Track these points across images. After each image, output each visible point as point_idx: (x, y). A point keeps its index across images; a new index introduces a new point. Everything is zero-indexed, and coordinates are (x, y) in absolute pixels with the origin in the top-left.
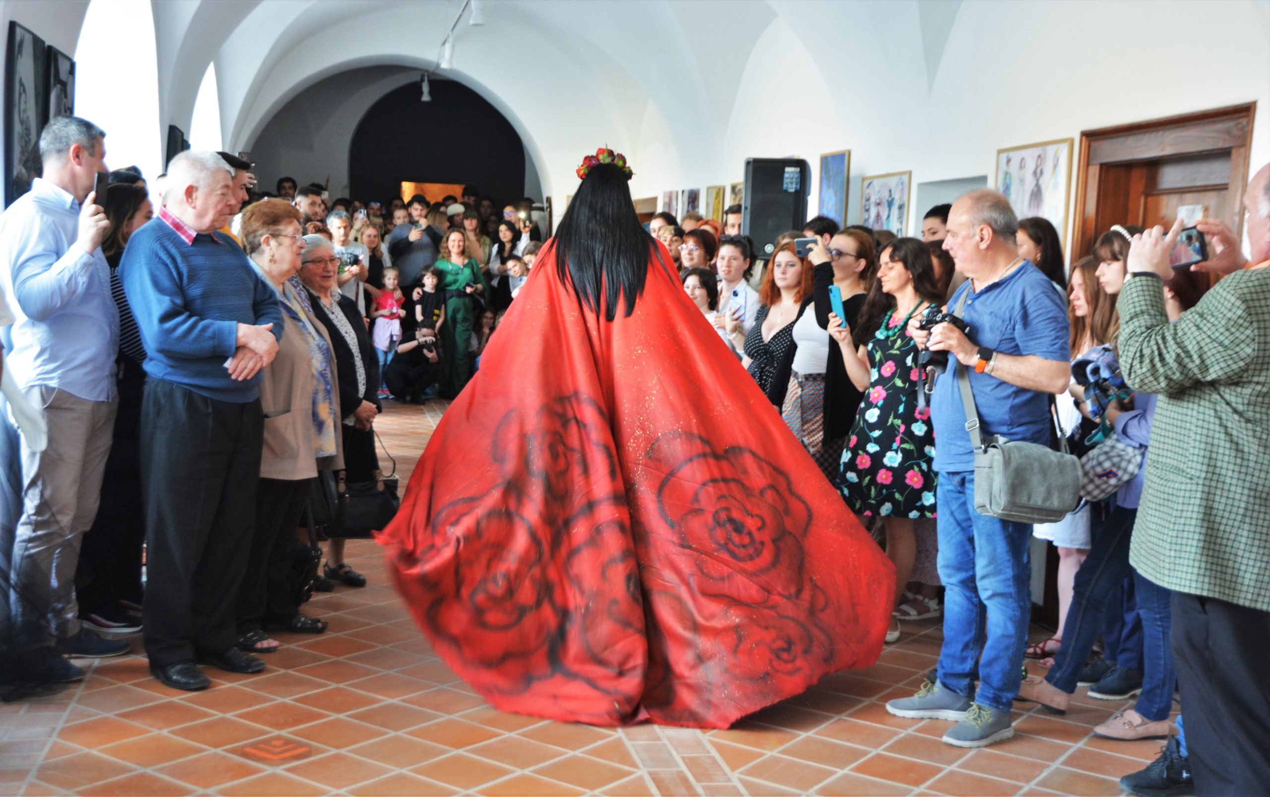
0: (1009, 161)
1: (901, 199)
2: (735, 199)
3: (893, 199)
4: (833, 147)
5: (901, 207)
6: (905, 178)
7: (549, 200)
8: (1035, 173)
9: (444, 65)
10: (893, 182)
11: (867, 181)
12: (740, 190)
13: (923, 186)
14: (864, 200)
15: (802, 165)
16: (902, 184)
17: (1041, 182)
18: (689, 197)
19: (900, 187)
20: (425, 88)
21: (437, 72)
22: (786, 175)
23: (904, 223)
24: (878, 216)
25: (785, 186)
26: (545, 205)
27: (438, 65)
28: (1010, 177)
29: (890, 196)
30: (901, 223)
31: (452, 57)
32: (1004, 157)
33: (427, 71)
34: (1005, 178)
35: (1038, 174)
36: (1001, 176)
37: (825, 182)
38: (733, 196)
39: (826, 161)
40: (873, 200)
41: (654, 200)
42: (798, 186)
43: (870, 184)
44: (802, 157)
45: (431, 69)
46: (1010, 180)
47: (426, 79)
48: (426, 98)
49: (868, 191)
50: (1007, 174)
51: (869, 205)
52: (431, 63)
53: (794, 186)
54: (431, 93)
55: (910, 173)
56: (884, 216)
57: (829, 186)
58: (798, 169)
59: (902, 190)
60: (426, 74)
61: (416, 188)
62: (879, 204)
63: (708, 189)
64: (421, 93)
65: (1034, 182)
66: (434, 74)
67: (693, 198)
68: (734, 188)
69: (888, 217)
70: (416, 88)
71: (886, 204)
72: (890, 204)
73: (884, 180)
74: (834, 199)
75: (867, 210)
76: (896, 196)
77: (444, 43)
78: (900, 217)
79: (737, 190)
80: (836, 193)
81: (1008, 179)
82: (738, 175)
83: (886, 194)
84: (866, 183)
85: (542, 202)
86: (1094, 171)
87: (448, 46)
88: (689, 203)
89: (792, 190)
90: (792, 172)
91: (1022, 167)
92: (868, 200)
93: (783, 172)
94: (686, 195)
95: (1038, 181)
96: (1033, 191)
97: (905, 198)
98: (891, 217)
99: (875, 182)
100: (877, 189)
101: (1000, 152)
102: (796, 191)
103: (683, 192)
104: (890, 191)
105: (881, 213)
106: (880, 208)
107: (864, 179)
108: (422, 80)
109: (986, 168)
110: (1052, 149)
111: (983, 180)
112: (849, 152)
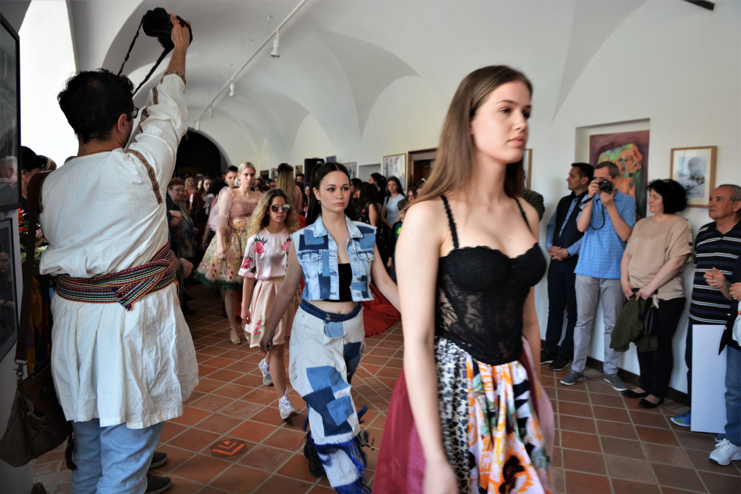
0: (387, 160)
4: (330, 154)
5: (354, 173)
6: (355, 164)
8: (395, 163)
13: (361, 167)
15: (322, 159)
16: (354, 166)
28: (388, 164)
36: (385, 164)
55: (356, 163)
65: (395, 166)
76: (352, 170)
82: (302, 163)
86: (413, 163)
87: (198, 123)
91: (391, 161)
96: (395, 168)
97: (355, 171)
109: (381, 161)
110: (399, 156)
111: (380, 165)
112: (336, 156)
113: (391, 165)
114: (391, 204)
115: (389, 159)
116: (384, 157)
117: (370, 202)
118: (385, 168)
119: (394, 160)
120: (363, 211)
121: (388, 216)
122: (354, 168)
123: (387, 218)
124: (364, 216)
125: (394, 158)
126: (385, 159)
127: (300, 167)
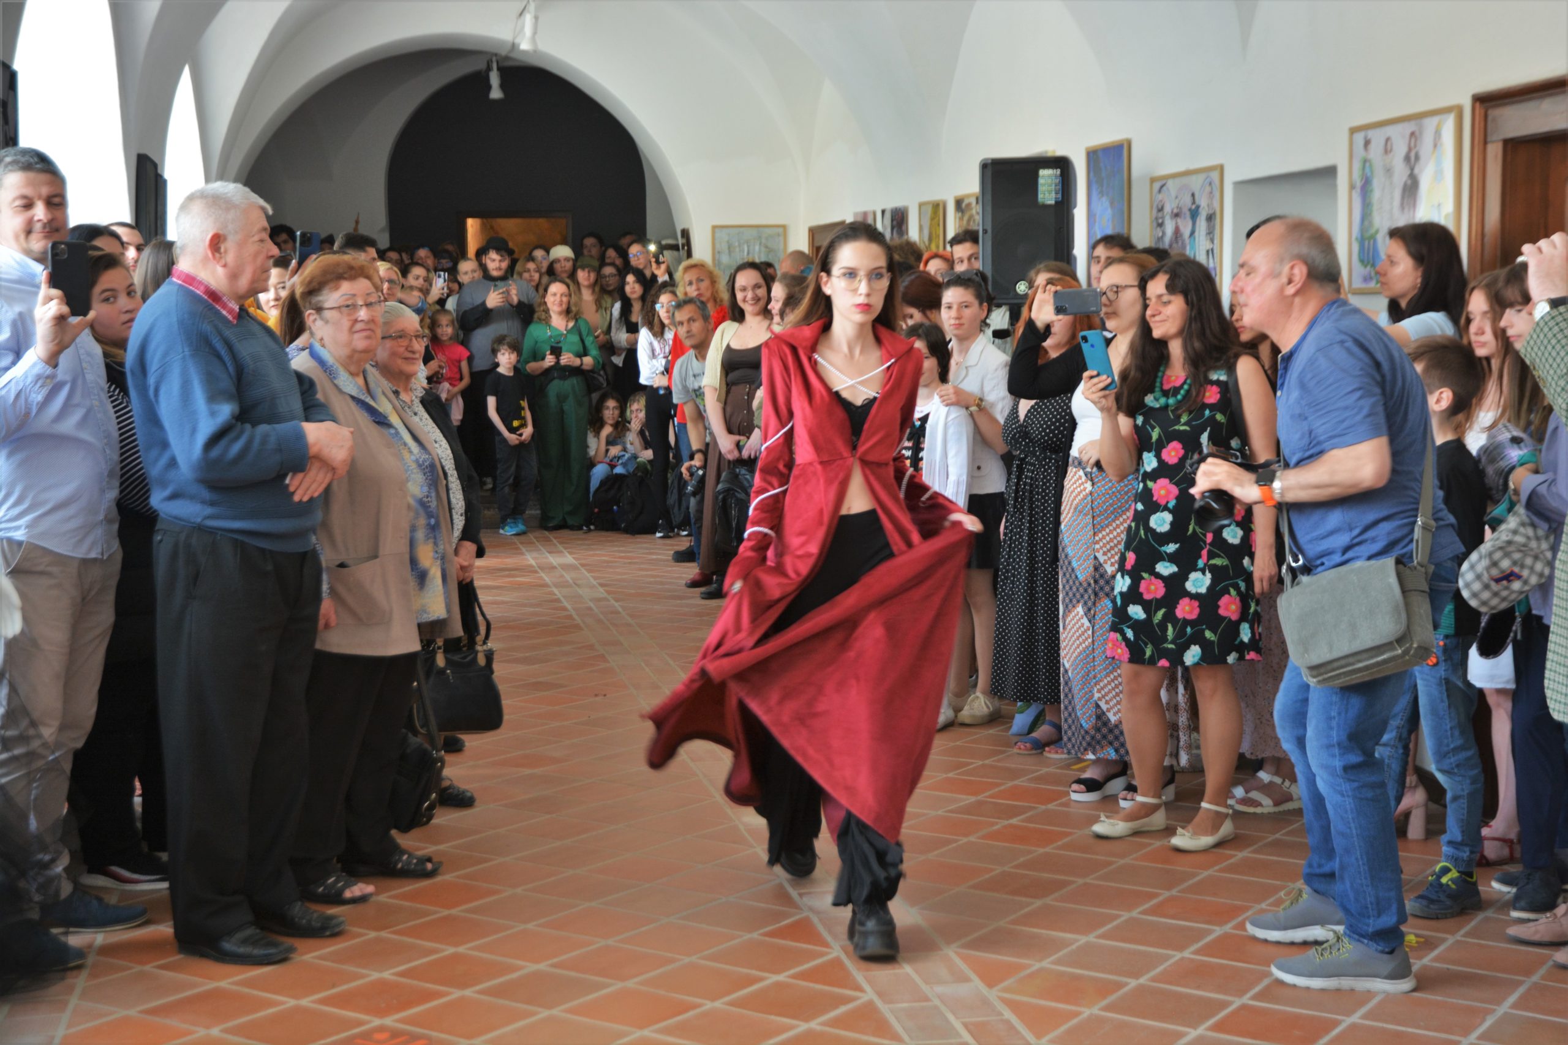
1: (1209, 206)
2: (961, 219)
3: (1198, 207)
4: (1106, 136)
5: (1210, 218)
6: (1215, 176)
7: (685, 234)
9: (525, 46)
10: (1196, 182)
11: (1159, 183)
12: (969, 205)
13: (1239, 185)
14: (1155, 211)
15: (1062, 164)
16: (1210, 184)
17: (1416, 171)
18: (892, 221)
19: (1208, 189)
20: (495, 79)
21: (513, 55)
22: (1041, 181)
24: (1177, 232)
25: (1040, 196)
26: (680, 241)
27: (514, 46)
28: (1371, 166)
29: (1194, 202)
30: (1212, 240)
31: (535, 33)
33: (496, 55)
34: (1364, 168)
35: (1412, 159)
36: (1357, 166)
37: (1094, 187)
38: (960, 214)
39: (1093, 155)
40: (1168, 209)
42: (1060, 196)
43: (1162, 188)
44: (1060, 152)
45: (503, 53)
46: (1372, 172)
47: (495, 66)
48: (496, 94)
49: (1160, 197)
51: (1163, 218)
52: (502, 43)
53: (1053, 195)
54: (503, 86)
55: (1221, 168)
56: (1186, 231)
57: (1101, 193)
58: (1059, 171)
59: (1211, 193)
60: (494, 59)
61: (484, 228)
62: (1177, 215)
63: (921, 205)
64: (489, 87)
65: (1409, 172)
66: (507, 58)
68: (959, 203)
69: (1192, 233)
70: (480, 80)
71: (1188, 214)
72: (1194, 214)
73: (1184, 180)
74: (1109, 211)
75: (1161, 225)
76: (1203, 202)
77: (521, 14)
78: (1210, 233)
79: (964, 205)
80: (1112, 203)
81: (1367, 170)
82: (971, 184)
83: (1187, 201)
84: (1157, 185)
85: (677, 239)
86: (1495, 151)
87: (528, 18)
88: (892, 228)
89: (1052, 202)
90: (1049, 176)
91: (1387, 150)
92: (1161, 209)
93: (1037, 176)
94: (888, 216)
95: (1412, 169)
96: (1405, 185)
97: (1216, 205)
98: (1197, 234)
99: (1170, 183)
100: (1173, 193)
102: (1056, 202)
103: (883, 212)
104: (1193, 195)
105: (1181, 228)
106: (1179, 220)
107: (1153, 180)
108: (489, 69)
109: (1335, 153)
110: (1430, 123)
111: (1330, 172)
112: (1129, 143)
113: (1389, 171)
115: (1378, 137)
116: (1353, 131)
118: (1359, 184)
119: (1400, 148)
125: (1399, 136)
126: (1359, 138)
127: (973, 201)
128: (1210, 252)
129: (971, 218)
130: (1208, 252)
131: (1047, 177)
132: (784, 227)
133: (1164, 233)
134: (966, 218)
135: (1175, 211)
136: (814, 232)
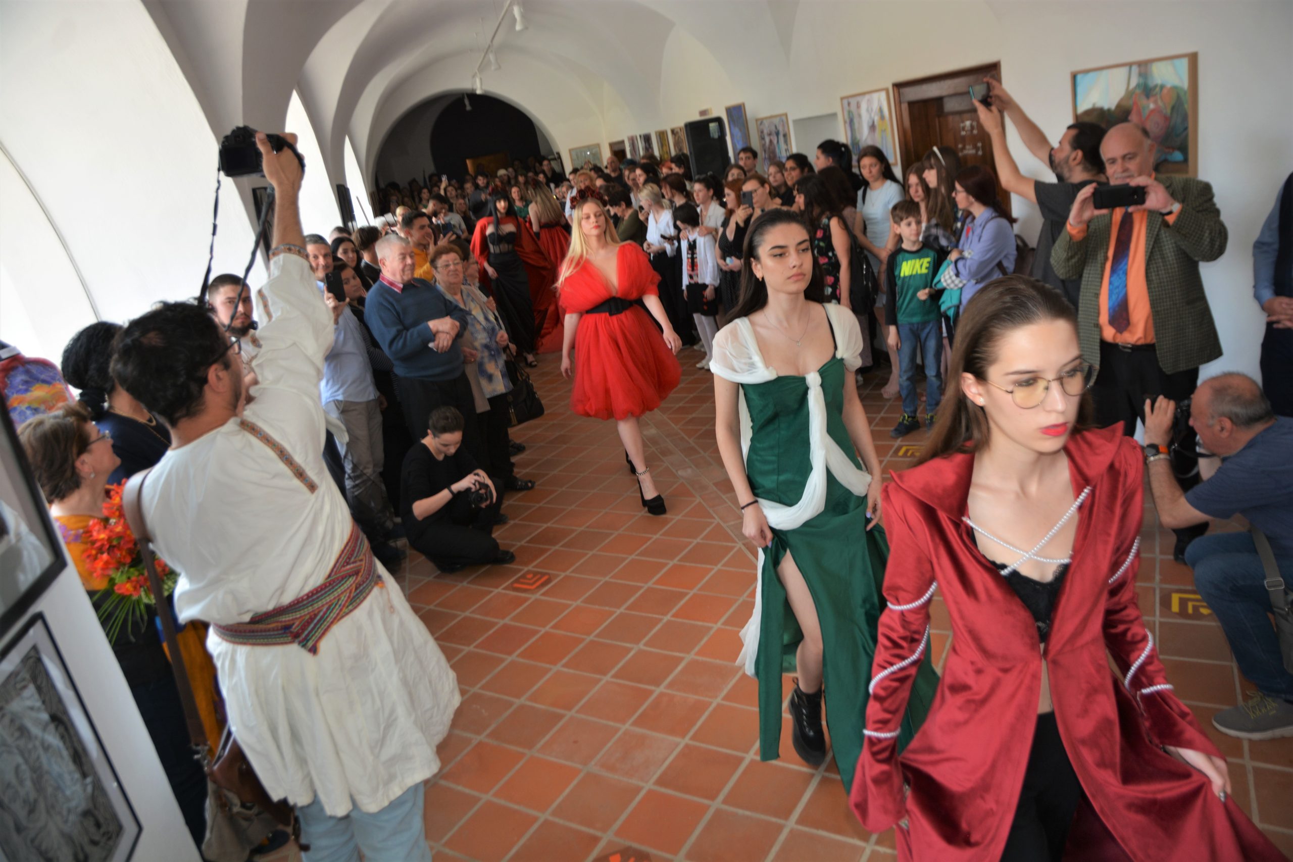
0: (849, 104)
1: (784, 130)
2: (675, 138)
3: (778, 131)
4: (733, 102)
5: (785, 136)
6: (784, 118)
7: (558, 154)
8: (867, 110)
10: (776, 121)
11: (760, 122)
13: (795, 122)
14: (759, 133)
15: (719, 120)
16: (783, 121)
18: (644, 139)
19: (781, 123)
20: (467, 102)
22: (710, 130)
23: (789, 145)
24: (772, 143)
25: (712, 135)
28: (852, 113)
29: (776, 129)
30: (787, 145)
32: (845, 102)
34: (849, 114)
36: (845, 114)
37: (732, 126)
38: (674, 136)
39: (729, 110)
40: (765, 132)
41: (623, 142)
42: (719, 133)
43: (761, 123)
44: (715, 113)
46: (853, 115)
47: (466, 97)
48: (468, 108)
49: (761, 127)
50: (849, 112)
51: (764, 136)
53: (716, 134)
55: (786, 115)
56: (775, 142)
57: (735, 127)
58: (716, 126)
61: (474, 163)
62: (770, 134)
63: (656, 133)
67: (647, 139)
68: (673, 131)
69: (779, 142)
71: (775, 134)
72: (777, 134)
73: (770, 120)
74: (740, 136)
75: (763, 140)
76: (781, 129)
77: (475, 76)
78: (786, 142)
79: (675, 132)
80: (740, 130)
81: (851, 115)
83: (773, 129)
84: (759, 122)
86: (905, 107)
87: (478, 80)
88: (645, 141)
89: (716, 137)
90: (714, 129)
92: (762, 132)
93: (708, 127)
94: (642, 137)
97: (786, 129)
99: (766, 123)
100: (767, 125)
101: (842, 99)
102: (718, 137)
103: (640, 136)
104: (775, 126)
105: (773, 140)
106: (772, 137)
107: (757, 120)
111: (834, 115)
112: (744, 104)
114: (873, 205)
117: (828, 213)
118: (848, 121)
120: (819, 234)
121: (868, 230)
122: (783, 125)
123: (868, 234)
124: (822, 244)
127: (679, 130)
128: (787, 150)
129: (679, 137)
130: (786, 150)
131: (713, 126)
132: (598, 145)
133: (765, 142)
134: (677, 138)
135: (769, 132)
136: (611, 145)
